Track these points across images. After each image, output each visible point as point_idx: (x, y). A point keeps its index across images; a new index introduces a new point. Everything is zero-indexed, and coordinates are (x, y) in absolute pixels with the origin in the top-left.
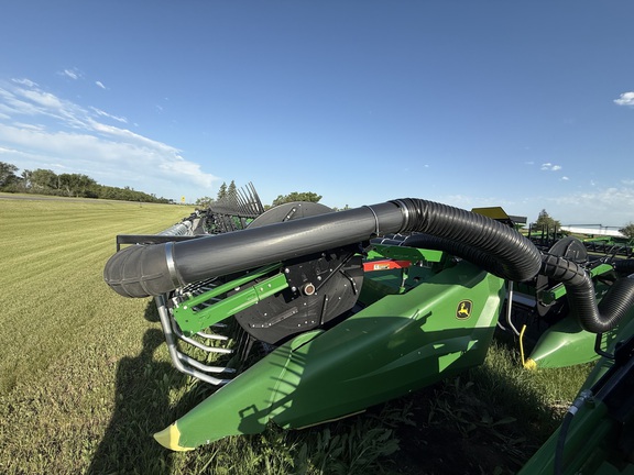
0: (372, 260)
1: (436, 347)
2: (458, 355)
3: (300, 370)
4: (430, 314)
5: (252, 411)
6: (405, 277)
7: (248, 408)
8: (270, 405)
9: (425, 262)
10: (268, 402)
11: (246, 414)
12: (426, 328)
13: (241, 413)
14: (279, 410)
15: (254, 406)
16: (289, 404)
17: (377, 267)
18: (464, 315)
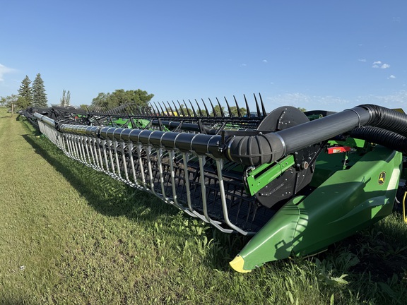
0: (332, 146)
1: (370, 202)
2: (380, 207)
3: (307, 217)
4: (370, 179)
5: (282, 244)
6: (347, 158)
7: (280, 243)
8: (292, 239)
9: (356, 147)
10: (291, 237)
11: (279, 246)
12: (367, 189)
13: (276, 246)
14: (296, 243)
15: (283, 241)
16: (301, 239)
17: (335, 151)
18: (381, 182)
